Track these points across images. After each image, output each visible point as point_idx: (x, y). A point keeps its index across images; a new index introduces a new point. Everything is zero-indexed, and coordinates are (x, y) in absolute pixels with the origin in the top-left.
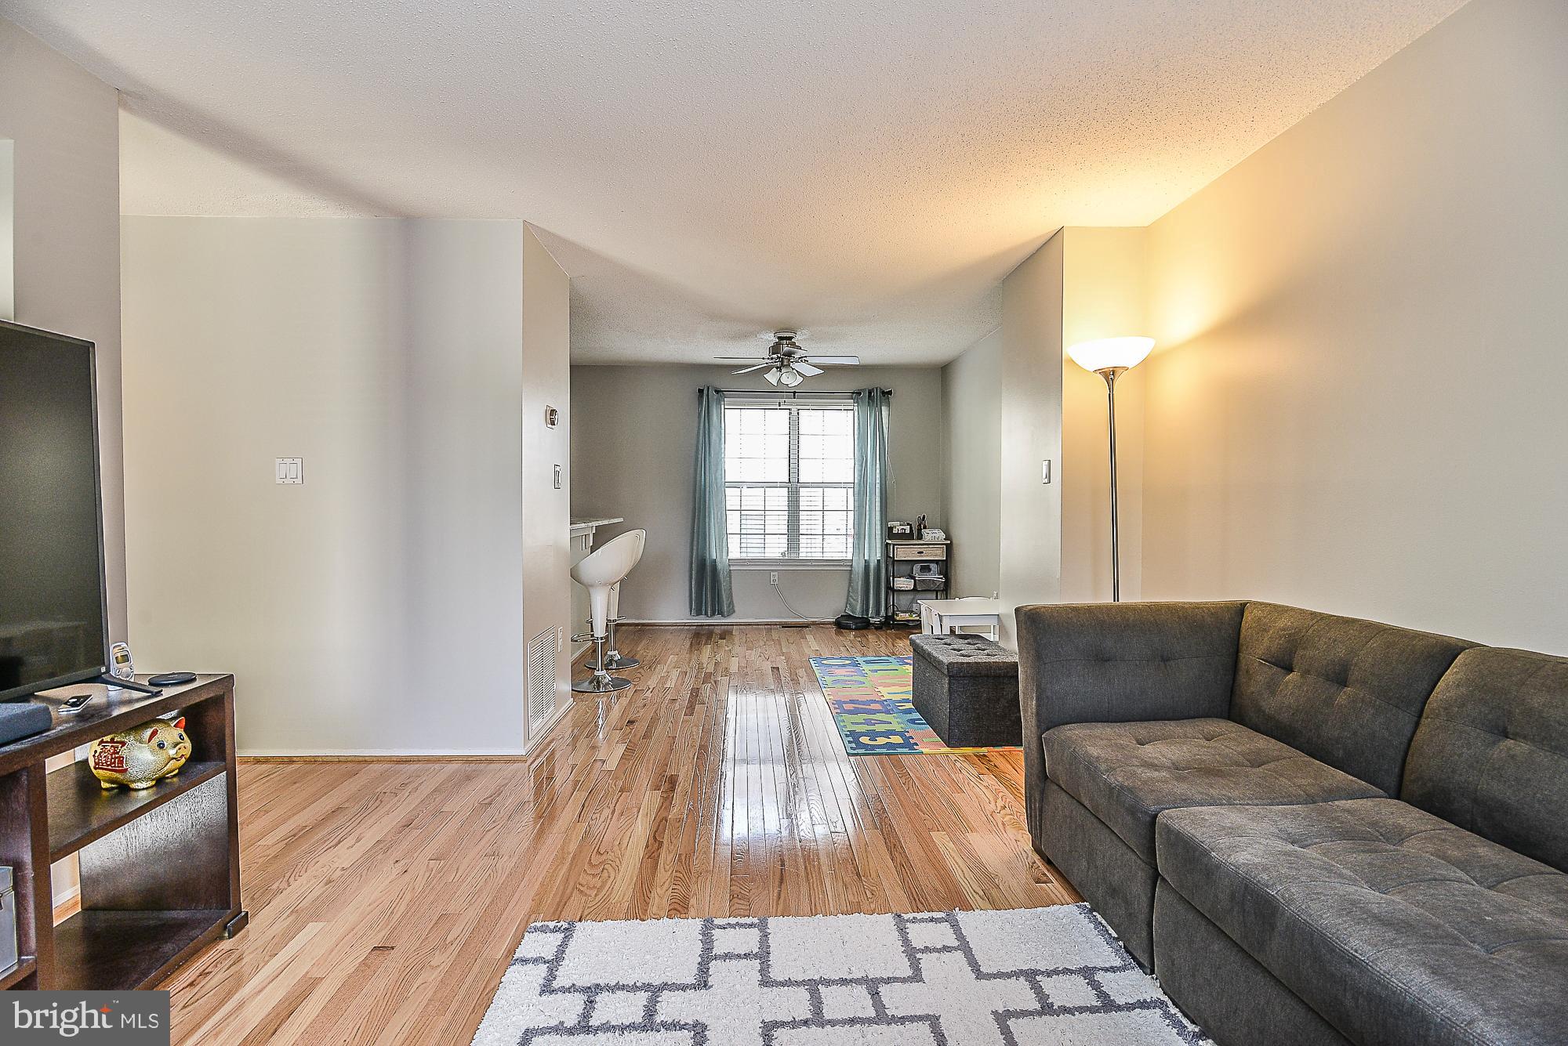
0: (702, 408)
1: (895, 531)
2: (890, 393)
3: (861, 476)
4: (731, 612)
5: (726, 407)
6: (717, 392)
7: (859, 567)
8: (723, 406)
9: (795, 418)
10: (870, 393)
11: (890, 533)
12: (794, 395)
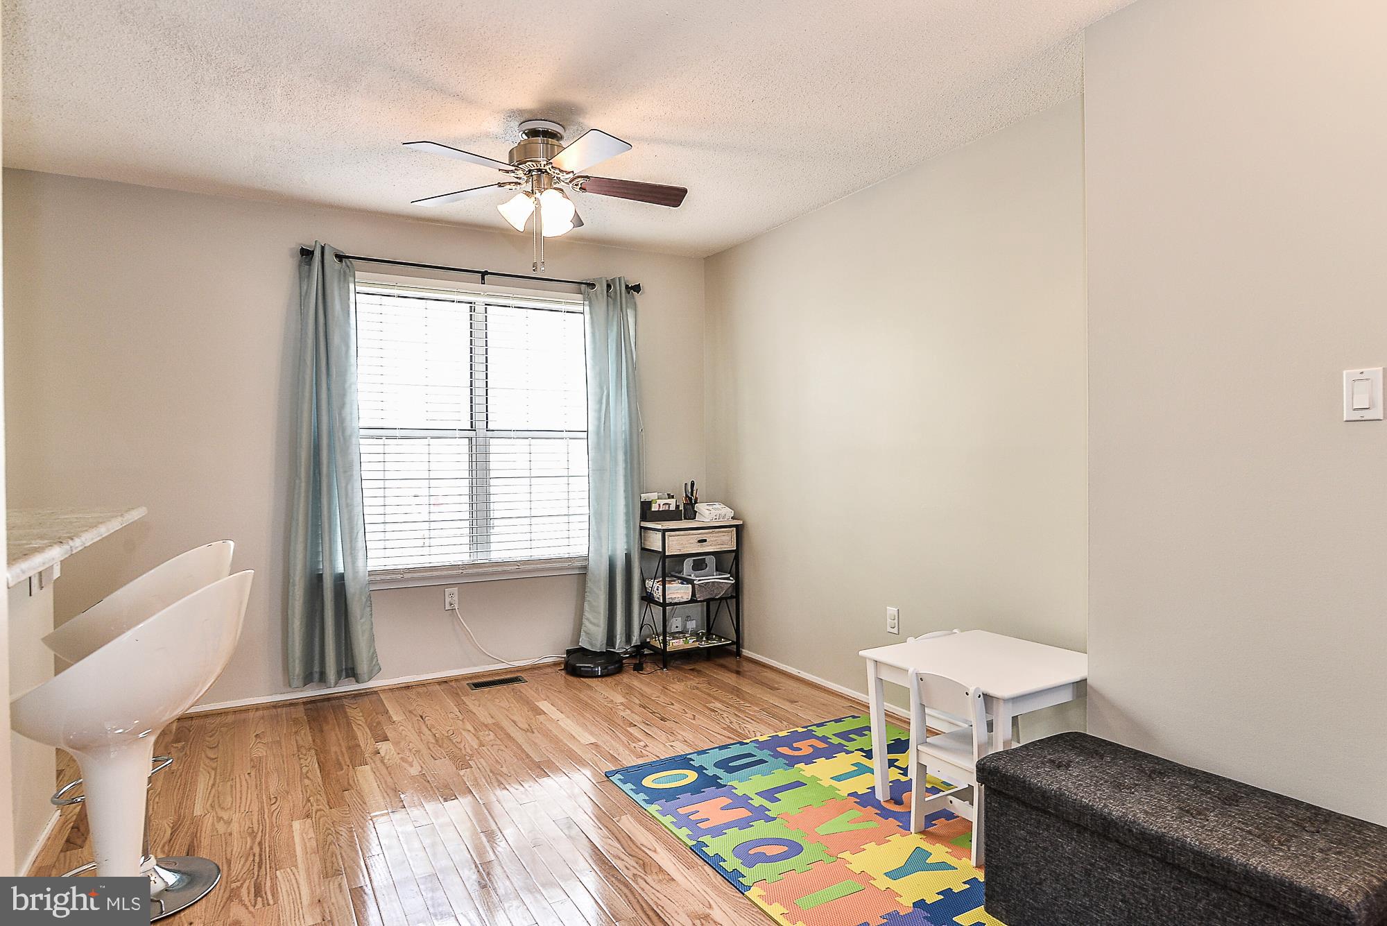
0: (309, 286)
1: (655, 508)
2: (637, 288)
3: (599, 419)
4: (375, 670)
5: (358, 289)
6: (340, 257)
7: (599, 570)
8: (352, 286)
9: (481, 317)
10: (609, 286)
11: (646, 512)
12: (483, 278)
